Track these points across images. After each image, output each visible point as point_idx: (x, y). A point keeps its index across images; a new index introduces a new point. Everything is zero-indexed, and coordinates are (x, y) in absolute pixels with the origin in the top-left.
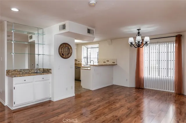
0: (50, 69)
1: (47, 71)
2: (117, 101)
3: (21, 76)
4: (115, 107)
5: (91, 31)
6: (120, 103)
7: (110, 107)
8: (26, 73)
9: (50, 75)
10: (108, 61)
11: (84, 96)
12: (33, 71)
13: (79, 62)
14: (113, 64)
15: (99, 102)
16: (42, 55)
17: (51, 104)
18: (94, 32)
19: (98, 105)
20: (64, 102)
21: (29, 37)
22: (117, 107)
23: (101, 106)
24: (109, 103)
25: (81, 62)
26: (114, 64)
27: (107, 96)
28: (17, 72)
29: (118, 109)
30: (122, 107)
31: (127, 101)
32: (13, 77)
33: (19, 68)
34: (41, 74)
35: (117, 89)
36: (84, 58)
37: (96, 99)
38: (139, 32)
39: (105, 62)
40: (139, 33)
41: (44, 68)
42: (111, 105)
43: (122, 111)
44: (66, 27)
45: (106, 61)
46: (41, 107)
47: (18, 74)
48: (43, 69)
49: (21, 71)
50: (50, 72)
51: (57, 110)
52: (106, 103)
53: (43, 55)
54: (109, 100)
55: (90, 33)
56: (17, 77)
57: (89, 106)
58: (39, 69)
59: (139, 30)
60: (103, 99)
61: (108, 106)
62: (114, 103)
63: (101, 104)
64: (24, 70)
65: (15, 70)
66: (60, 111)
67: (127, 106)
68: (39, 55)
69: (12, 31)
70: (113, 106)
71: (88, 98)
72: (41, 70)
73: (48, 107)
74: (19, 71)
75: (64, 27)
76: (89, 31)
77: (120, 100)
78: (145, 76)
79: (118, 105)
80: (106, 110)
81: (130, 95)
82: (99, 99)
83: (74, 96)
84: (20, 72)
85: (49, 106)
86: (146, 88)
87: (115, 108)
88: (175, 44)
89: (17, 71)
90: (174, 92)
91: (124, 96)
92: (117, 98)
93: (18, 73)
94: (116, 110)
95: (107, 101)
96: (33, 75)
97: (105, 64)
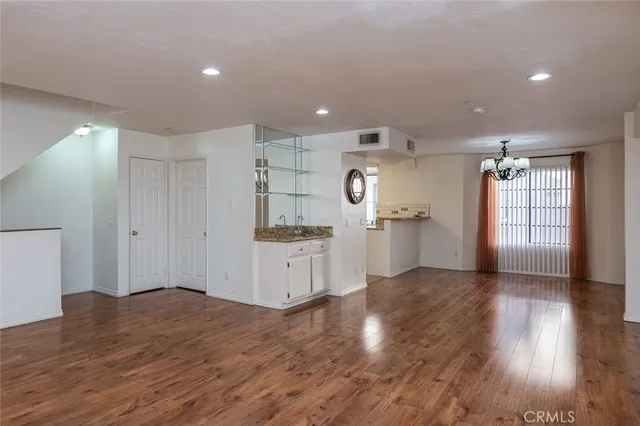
0: (329, 227)
1: (316, 232)
10: (406, 209)
14: (419, 216)
38: (504, 147)
39: (397, 212)
40: (504, 149)
45: (399, 210)
59: (504, 142)
76: (409, 145)
78: (500, 243)
86: (501, 271)
88: (569, 172)
90: (568, 275)
97: (396, 216)
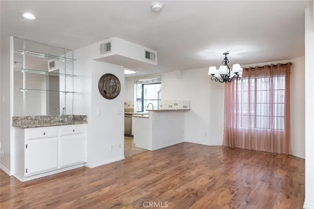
0: (85, 116)
1: (79, 119)
2: (193, 166)
3: (38, 127)
4: (190, 175)
5: (150, 54)
6: (196, 169)
7: (182, 176)
8: (46, 122)
9: (84, 126)
10: (176, 105)
11: (139, 159)
12: (56, 119)
13: (129, 106)
14: (184, 109)
15: (163, 168)
16: (72, 94)
17: (86, 172)
18: (156, 56)
19: (162, 173)
20: (108, 169)
21: (49, 64)
22: (192, 176)
23: (168, 174)
24: (180, 169)
25: (133, 106)
26: (186, 108)
27: (175, 159)
28: (30, 121)
29: (195, 178)
30: (200, 176)
31: (207, 166)
32: (24, 128)
33: (33, 114)
34: (71, 124)
35: (191, 149)
36: (137, 99)
37: (158, 164)
38: (226, 58)
39: (172, 106)
41: (75, 114)
42: (183, 172)
43: (202, 181)
44: (112, 48)
46: (71, 177)
47: (32, 124)
48: (73, 115)
49: (36, 118)
50: (85, 121)
51: (97, 182)
52: (176, 170)
53: (73, 92)
54: (179, 166)
55: (149, 58)
56: (32, 127)
57: (149, 174)
58: (67, 116)
59: (226, 54)
60: (169, 164)
61: (179, 174)
62: (187, 169)
63: (167, 171)
64: (42, 117)
65: (27, 117)
66: (102, 183)
67: (208, 174)
68: (66, 92)
69: (22, 53)
70: (187, 175)
71: (146, 162)
72: (69, 117)
73: (83, 177)
74: (33, 118)
75: (108, 47)
76: (148, 55)
77: (196, 165)
79: (194, 173)
80: (176, 181)
81: (211, 157)
82: (163, 163)
83: (123, 160)
84: (36, 121)
85: (83, 175)
87: (190, 177)
89: (30, 118)
91: (202, 159)
92: (192, 162)
93: (32, 122)
94: (191, 180)
95: (176, 167)
96: (57, 125)
